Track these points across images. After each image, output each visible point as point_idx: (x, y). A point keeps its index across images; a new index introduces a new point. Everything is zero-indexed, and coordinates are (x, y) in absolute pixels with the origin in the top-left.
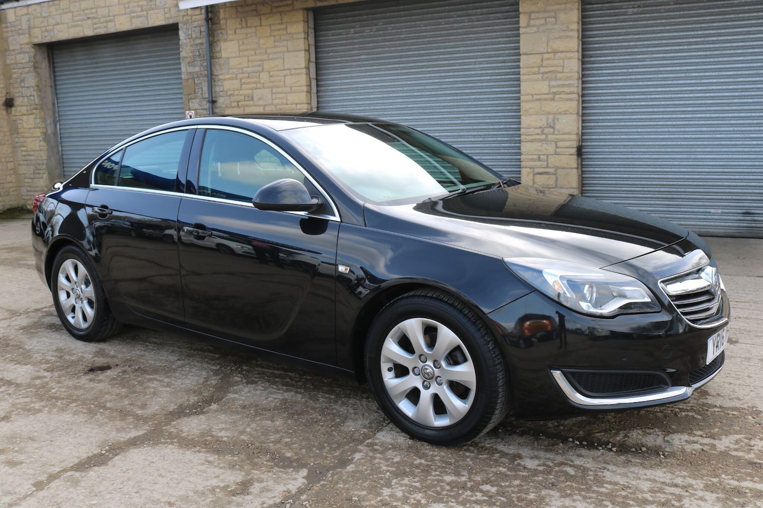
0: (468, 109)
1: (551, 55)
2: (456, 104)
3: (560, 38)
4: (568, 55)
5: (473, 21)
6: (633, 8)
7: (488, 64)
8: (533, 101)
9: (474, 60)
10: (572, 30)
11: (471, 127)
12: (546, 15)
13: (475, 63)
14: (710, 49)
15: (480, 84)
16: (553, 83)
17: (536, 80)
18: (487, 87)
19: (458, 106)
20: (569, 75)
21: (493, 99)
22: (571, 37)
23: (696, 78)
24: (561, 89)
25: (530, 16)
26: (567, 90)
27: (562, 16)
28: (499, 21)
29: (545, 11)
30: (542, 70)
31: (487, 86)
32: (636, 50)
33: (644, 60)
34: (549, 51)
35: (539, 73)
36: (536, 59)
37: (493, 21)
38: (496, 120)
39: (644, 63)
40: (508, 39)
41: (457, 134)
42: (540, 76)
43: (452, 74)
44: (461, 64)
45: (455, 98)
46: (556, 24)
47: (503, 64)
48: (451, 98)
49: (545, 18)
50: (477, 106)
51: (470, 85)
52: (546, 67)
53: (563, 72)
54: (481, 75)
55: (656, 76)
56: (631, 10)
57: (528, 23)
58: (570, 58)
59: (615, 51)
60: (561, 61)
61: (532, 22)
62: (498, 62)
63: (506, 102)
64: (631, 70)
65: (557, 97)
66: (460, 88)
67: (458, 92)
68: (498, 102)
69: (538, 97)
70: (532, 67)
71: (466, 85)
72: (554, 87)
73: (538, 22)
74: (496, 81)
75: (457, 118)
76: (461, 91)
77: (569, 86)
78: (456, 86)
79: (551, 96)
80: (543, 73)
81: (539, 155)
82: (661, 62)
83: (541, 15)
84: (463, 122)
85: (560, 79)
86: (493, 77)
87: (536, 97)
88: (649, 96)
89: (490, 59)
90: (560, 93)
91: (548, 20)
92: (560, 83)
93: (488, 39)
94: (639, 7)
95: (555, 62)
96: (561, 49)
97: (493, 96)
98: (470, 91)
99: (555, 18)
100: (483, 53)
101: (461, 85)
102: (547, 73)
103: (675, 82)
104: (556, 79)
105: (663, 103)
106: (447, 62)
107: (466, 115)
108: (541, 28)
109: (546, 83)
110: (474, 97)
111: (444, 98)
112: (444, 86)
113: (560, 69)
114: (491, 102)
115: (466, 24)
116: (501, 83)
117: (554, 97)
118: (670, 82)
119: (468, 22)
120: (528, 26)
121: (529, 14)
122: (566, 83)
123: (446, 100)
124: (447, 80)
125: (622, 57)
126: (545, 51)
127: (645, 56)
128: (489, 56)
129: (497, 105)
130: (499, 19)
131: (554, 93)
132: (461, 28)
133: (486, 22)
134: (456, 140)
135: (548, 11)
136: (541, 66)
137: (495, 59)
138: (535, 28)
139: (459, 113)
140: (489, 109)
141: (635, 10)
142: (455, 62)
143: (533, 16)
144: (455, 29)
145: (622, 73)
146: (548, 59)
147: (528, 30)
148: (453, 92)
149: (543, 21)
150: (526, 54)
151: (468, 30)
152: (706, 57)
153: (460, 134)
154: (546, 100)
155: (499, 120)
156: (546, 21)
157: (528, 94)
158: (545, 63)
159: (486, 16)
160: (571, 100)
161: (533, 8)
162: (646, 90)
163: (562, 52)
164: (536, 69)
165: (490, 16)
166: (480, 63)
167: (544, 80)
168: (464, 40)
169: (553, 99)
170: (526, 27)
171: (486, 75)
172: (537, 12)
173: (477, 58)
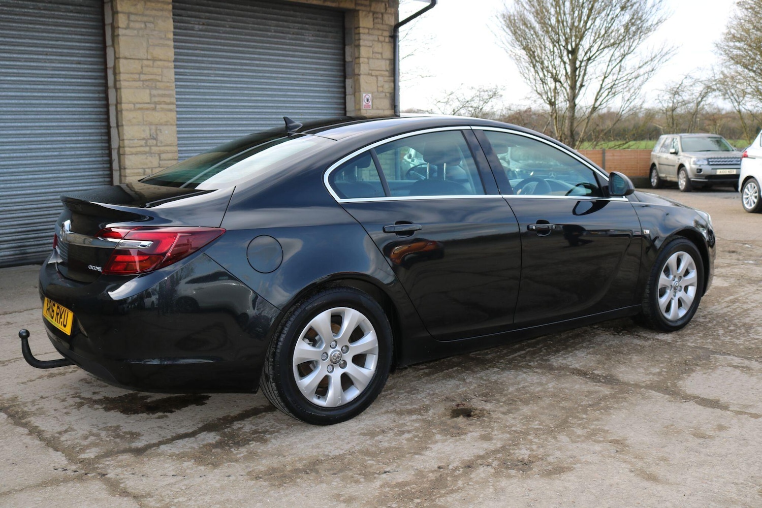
0: (39, 117)
1: (150, 63)
2: (22, 109)
3: (157, 45)
4: (166, 64)
5: (39, 9)
6: (199, 24)
7: (61, 63)
8: (135, 110)
9: (44, 57)
10: (169, 39)
11: (43, 139)
12: (145, 19)
13: (45, 61)
14: (254, 71)
15: (52, 87)
16: (154, 92)
17: (137, 88)
18: (60, 91)
19: (25, 113)
20: (168, 84)
21: (68, 106)
22: (168, 46)
23: (247, 95)
24: (163, 99)
25: (129, 17)
26: (167, 100)
27: (161, 24)
28: (71, 14)
29: (143, 15)
30: (143, 77)
31: (60, 89)
32: (203, 65)
33: (209, 75)
34: (149, 58)
35: (139, 80)
36: (135, 66)
37: (65, 14)
38: (73, 131)
39: (210, 78)
40: (83, 37)
41: (26, 147)
42: (140, 84)
43: (15, 71)
44: (26, 60)
45: (22, 101)
46: (154, 30)
47: (79, 66)
48: (16, 101)
49: (145, 23)
50: (49, 113)
51: (39, 87)
52: (145, 74)
53: (162, 81)
54: (52, 76)
55: (219, 91)
56: (197, 27)
57: (128, 24)
58: (167, 67)
59: (186, 64)
60: (160, 70)
61: (132, 24)
62: (72, 62)
63: (83, 109)
64: (199, 84)
65: (158, 107)
66: (26, 90)
67: (24, 94)
68: (74, 109)
69: (141, 106)
70: (132, 73)
71: (35, 87)
72: (155, 96)
73: (137, 25)
74: (71, 84)
75: (25, 127)
76: (29, 94)
77: (169, 96)
78: (22, 86)
79: (153, 106)
80: (143, 81)
81: (144, 169)
82: (222, 79)
83: (139, 18)
84: (33, 132)
85: (160, 89)
86: (67, 80)
87: (138, 106)
88: (215, 110)
89: (64, 58)
90: (160, 103)
91: (148, 25)
92: (161, 92)
93: (59, 33)
94: (203, 24)
95: (155, 70)
96: (160, 57)
97: (69, 102)
98: (40, 94)
99: (153, 23)
100: (54, 50)
101: (28, 86)
102: (146, 81)
103: (233, 98)
104: (156, 88)
105: (225, 116)
106: (8, 55)
107: (37, 124)
108: (141, 32)
109: (148, 91)
110: (45, 102)
111: (7, 101)
112: (6, 86)
113: (159, 78)
114: (67, 109)
115: (31, 11)
116: (77, 88)
117: (156, 107)
118: (229, 98)
119: (34, 9)
120: (127, 28)
121: (129, 14)
122: (167, 92)
123: (9, 104)
124: (9, 78)
125: (192, 71)
126: (145, 57)
127: (210, 72)
128: (61, 55)
129: (73, 113)
130: (72, 12)
131: (156, 103)
132: (24, 14)
133: (56, 13)
134: (25, 155)
135: (146, 16)
136: (141, 73)
137: (68, 58)
138: (136, 32)
139: (26, 120)
140: (64, 117)
141: (201, 27)
142: (19, 56)
143: (132, 17)
144: (16, 15)
145: (193, 86)
146: (147, 66)
147: (127, 32)
148: (19, 94)
149: (143, 26)
150: (126, 58)
151: (34, 18)
152: (252, 77)
153: (30, 147)
154: (147, 109)
155: (76, 131)
156: (146, 25)
157: (129, 103)
158: (146, 70)
159: (56, 5)
160: (171, 110)
161: (132, 10)
162: (213, 103)
163: (161, 60)
164: (137, 76)
165: (61, 6)
166: (51, 61)
167: (144, 88)
168: (28, 30)
169: (154, 109)
170: (126, 29)
171: (59, 76)
172: (136, 14)
173: (47, 55)
